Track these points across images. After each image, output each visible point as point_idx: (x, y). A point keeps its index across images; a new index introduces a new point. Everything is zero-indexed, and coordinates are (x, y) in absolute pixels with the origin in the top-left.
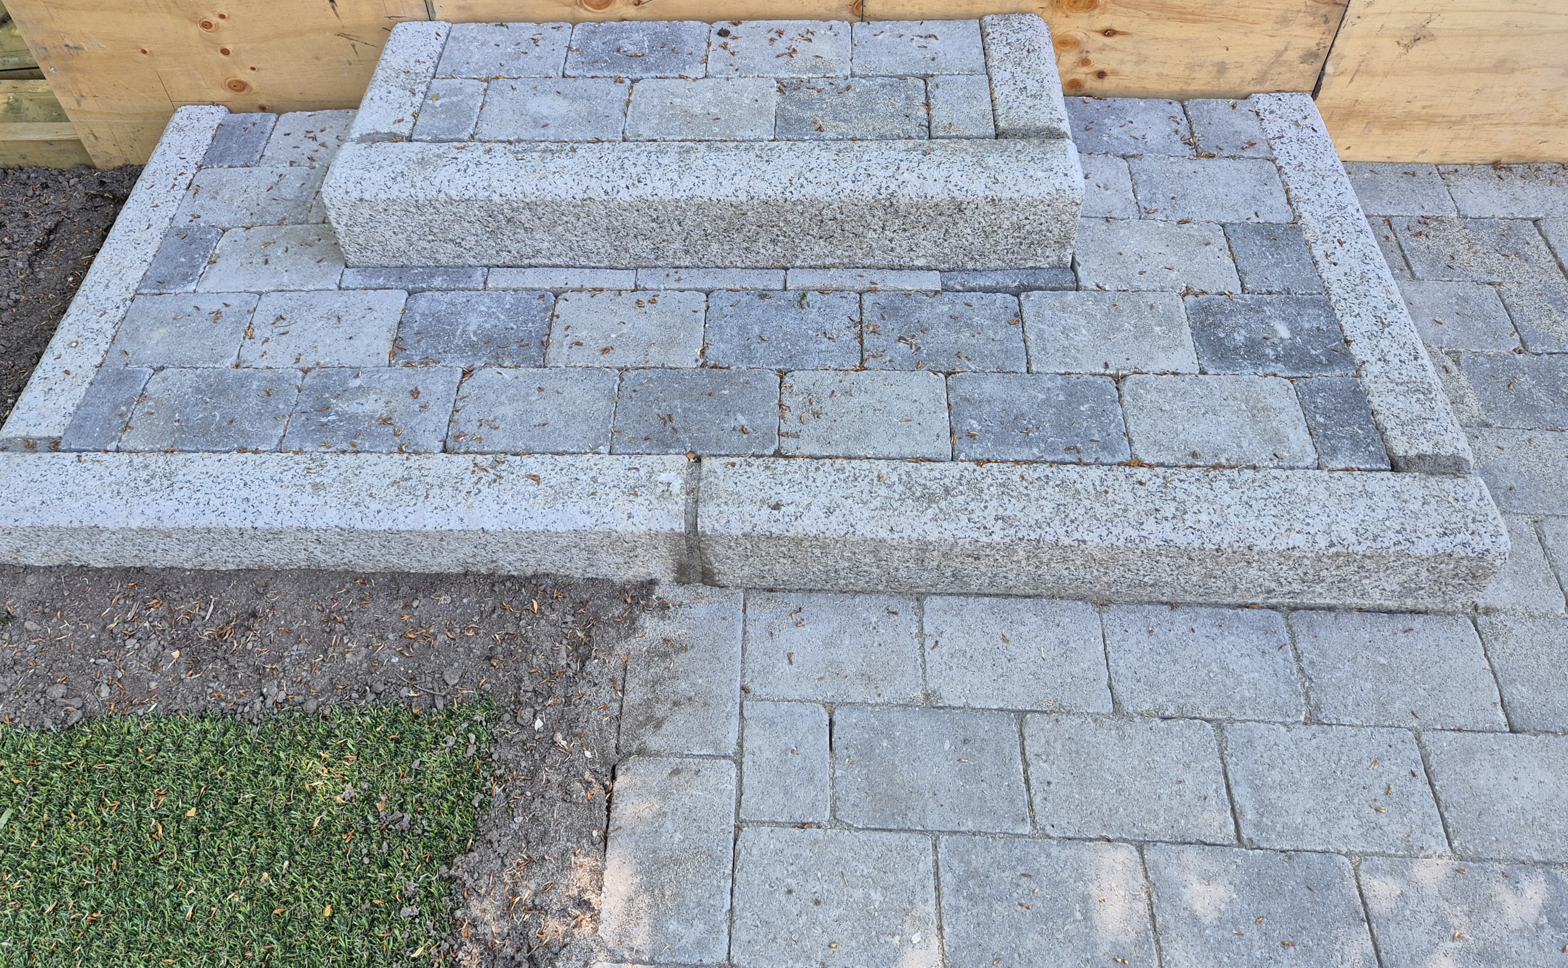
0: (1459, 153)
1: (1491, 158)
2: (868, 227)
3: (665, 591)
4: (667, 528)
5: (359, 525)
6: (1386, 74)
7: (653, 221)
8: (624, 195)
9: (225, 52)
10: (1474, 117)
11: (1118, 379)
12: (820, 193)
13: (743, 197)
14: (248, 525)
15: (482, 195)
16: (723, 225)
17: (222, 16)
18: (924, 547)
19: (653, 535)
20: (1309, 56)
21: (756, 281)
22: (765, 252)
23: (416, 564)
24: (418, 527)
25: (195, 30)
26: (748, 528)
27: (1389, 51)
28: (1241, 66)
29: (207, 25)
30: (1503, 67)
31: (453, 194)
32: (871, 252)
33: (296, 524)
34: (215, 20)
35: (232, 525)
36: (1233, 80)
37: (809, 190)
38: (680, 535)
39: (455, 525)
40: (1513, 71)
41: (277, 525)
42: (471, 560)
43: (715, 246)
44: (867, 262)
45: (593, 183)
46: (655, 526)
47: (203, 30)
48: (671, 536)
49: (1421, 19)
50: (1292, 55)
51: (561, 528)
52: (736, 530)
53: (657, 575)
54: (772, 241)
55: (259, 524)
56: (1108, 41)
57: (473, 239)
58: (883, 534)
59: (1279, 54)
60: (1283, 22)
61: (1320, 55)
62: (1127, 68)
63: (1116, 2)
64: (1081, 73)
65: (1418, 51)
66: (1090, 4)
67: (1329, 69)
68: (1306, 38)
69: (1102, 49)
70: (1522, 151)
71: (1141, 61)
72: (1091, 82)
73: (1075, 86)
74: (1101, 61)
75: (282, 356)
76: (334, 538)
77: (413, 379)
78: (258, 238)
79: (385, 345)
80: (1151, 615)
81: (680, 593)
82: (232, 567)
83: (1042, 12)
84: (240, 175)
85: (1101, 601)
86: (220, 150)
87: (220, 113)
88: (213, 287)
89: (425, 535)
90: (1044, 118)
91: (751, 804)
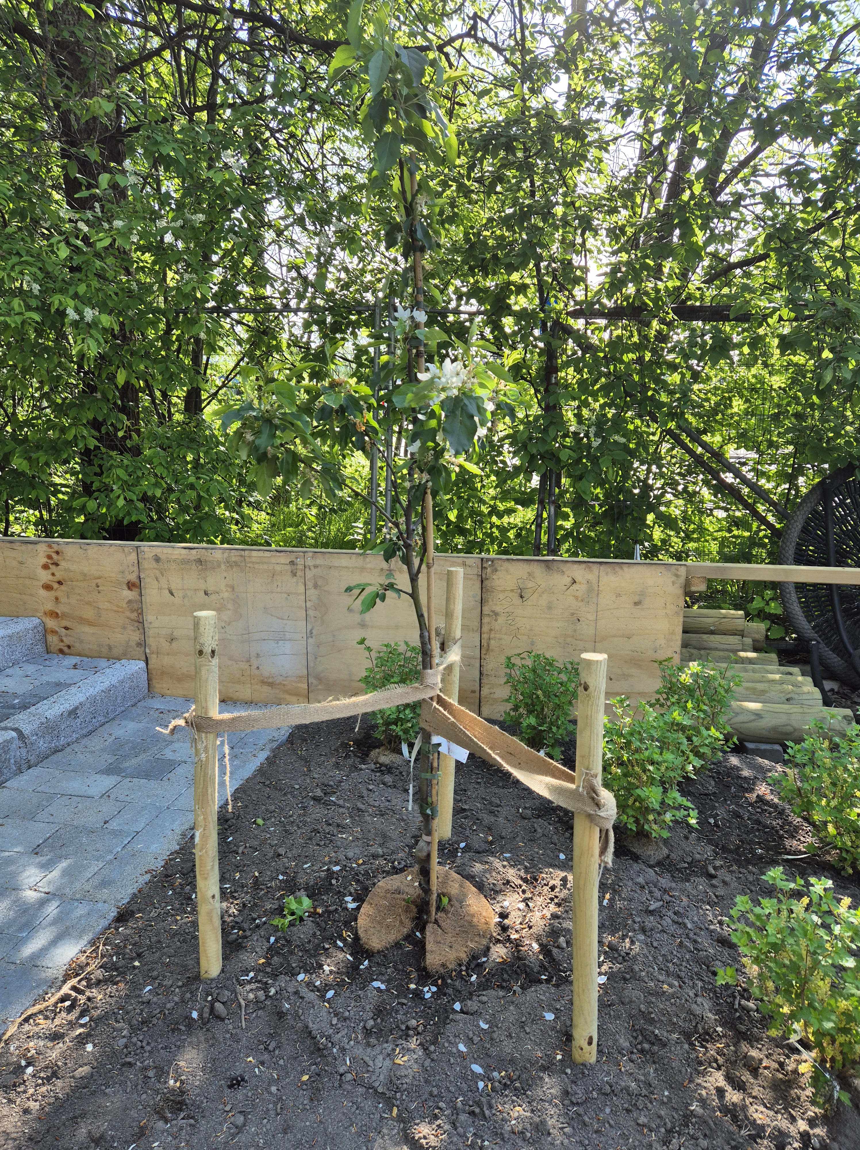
6: (168, 654)
20: (139, 644)
27: (165, 644)
28: (116, 646)
36: (113, 652)
49: (170, 631)
50: (133, 644)
56: (68, 632)
59: (128, 643)
60: (124, 628)
61: (142, 644)
62: (77, 645)
63: (65, 616)
64: (61, 645)
65: (174, 644)
66: (57, 615)
67: (148, 651)
68: (136, 636)
69: (66, 635)
70: (231, 695)
71: (81, 641)
72: (66, 649)
73: (61, 651)
74: (67, 641)
83: (41, 617)
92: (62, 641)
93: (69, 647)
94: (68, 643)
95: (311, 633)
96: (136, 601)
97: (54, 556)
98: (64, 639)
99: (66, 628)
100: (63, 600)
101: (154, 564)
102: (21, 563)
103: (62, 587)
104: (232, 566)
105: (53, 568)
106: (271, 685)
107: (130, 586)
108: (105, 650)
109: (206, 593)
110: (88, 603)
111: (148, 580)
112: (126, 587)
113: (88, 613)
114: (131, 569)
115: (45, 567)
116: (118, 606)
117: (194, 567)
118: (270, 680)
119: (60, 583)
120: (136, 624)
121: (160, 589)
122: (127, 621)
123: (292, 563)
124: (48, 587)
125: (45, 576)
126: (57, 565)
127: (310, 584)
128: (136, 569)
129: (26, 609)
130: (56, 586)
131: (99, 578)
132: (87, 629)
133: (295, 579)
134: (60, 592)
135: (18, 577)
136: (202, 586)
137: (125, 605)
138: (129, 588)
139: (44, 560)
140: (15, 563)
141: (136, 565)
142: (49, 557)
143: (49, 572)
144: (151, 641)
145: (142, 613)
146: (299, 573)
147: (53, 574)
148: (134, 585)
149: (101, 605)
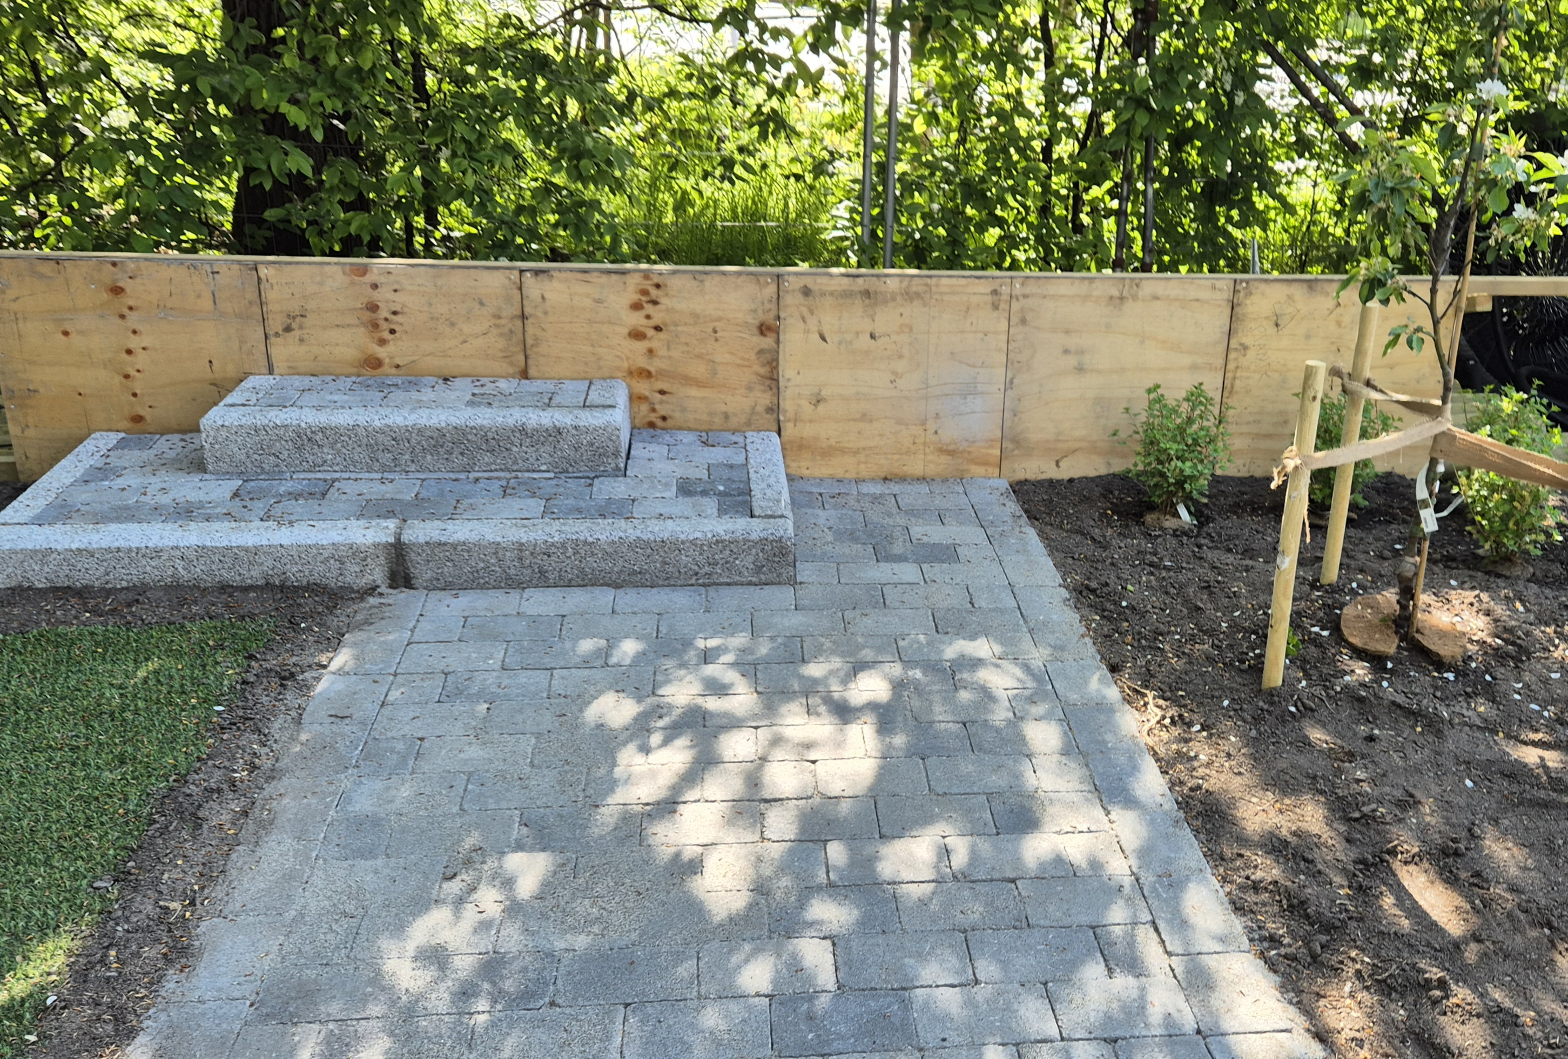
0: (864, 471)
1: (883, 475)
2: (512, 444)
3: (383, 589)
4: (384, 540)
5: (208, 544)
6: (811, 421)
7: (394, 439)
8: (377, 424)
9: (135, 395)
10: (864, 449)
11: (633, 501)
12: (485, 422)
13: (443, 425)
14: (143, 545)
15: (295, 423)
16: (433, 442)
17: (138, 371)
18: (521, 547)
19: (376, 545)
20: (769, 410)
21: (453, 476)
22: (458, 461)
23: (238, 578)
24: (243, 544)
25: (118, 379)
26: (428, 539)
27: (807, 409)
28: (736, 415)
29: (127, 377)
30: (865, 417)
31: (277, 422)
32: (515, 462)
33: (171, 544)
34: (133, 373)
35: (133, 545)
36: (734, 422)
37: (479, 421)
38: (391, 545)
39: (265, 542)
40: (871, 421)
41: (160, 545)
42: (270, 572)
43: (429, 457)
44: (515, 468)
45: (360, 418)
46: (377, 540)
47: (124, 381)
48: (388, 546)
49: (816, 390)
50: (760, 409)
51: (325, 542)
52: (422, 540)
53: (379, 582)
54: (462, 454)
55: (150, 545)
56: (664, 397)
57: (286, 453)
58: (499, 539)
59: (753, 408)
60: (750, 389)
61: (774, 409)
62: (677, 414)
63: (662, 374)
64: (653, 417)
65: (821, 408)
66: (649, 375)
67: (781, 418)
68: (765, 399)
69: (661, 402)
70: (896, 471)
71: (684, 410)
72: (659, 423)
73: (652, 425)
74: (662, 410)
75: (165, 499)
76: (192, 555)
77: (244, 503)
78: (148, 468)
79: (228, 495)
80: (641, 590)
81: (391, 591)
82: (124, 584)
83: (624, 378)
84: (136, 453)
85: (617, 586)
86: (121, 445)
87: (122, 435)
88: (121, 483)
89: (247, 550)
90: (609, 402)
91: (415, 638)
92: (654, 410)
93: (664, 418)
94: (663, 413)
95: (1011, 382)
96: (770, 351)
97: (654, 292)
98: (657, 407)
99: (662, 392)
100: (663, 352)
101: (799, 298)
102: (599, 301)
103: (661, 335)
104: (911, 299)
105: (649, 309)
106: (951, 453)
107: (763, 329)
108: (718, 420)
109: (872, 336)
110: (700, 356)
111: (790, 321)
112: (756, 331)
113: (698, 369)
114: (767, 306)
115: (637, 307)
116: (743, 358)
117: (858, 302)
118: (952, 448)
119: (658, 329)
120: (768, 382)
121: (807, 331)
122: (754, 378)
123: (995, 292)
124: (637, 335)
125: (636, 320)
126: (655, 303)
127: (1014, 320)
128: (774, 306)
129: (600, 368)
130: (651, 333)
131: (719, 319)
132: (693, 392)
133: (995, 314)
134: (657, 341)
135: (590, 322)
136: (867, 326)
137: (753, 356)
138: (762, 333)
139: (636, 297)
140: (587, 303)
141: (775, 300)
142: (645, 292)
143: (642, 314)
144: (788, 404)
145: (776, 367)
146: (1003, 306)
147: (648, 317)
148: (769, 328)
149: (718, 358)
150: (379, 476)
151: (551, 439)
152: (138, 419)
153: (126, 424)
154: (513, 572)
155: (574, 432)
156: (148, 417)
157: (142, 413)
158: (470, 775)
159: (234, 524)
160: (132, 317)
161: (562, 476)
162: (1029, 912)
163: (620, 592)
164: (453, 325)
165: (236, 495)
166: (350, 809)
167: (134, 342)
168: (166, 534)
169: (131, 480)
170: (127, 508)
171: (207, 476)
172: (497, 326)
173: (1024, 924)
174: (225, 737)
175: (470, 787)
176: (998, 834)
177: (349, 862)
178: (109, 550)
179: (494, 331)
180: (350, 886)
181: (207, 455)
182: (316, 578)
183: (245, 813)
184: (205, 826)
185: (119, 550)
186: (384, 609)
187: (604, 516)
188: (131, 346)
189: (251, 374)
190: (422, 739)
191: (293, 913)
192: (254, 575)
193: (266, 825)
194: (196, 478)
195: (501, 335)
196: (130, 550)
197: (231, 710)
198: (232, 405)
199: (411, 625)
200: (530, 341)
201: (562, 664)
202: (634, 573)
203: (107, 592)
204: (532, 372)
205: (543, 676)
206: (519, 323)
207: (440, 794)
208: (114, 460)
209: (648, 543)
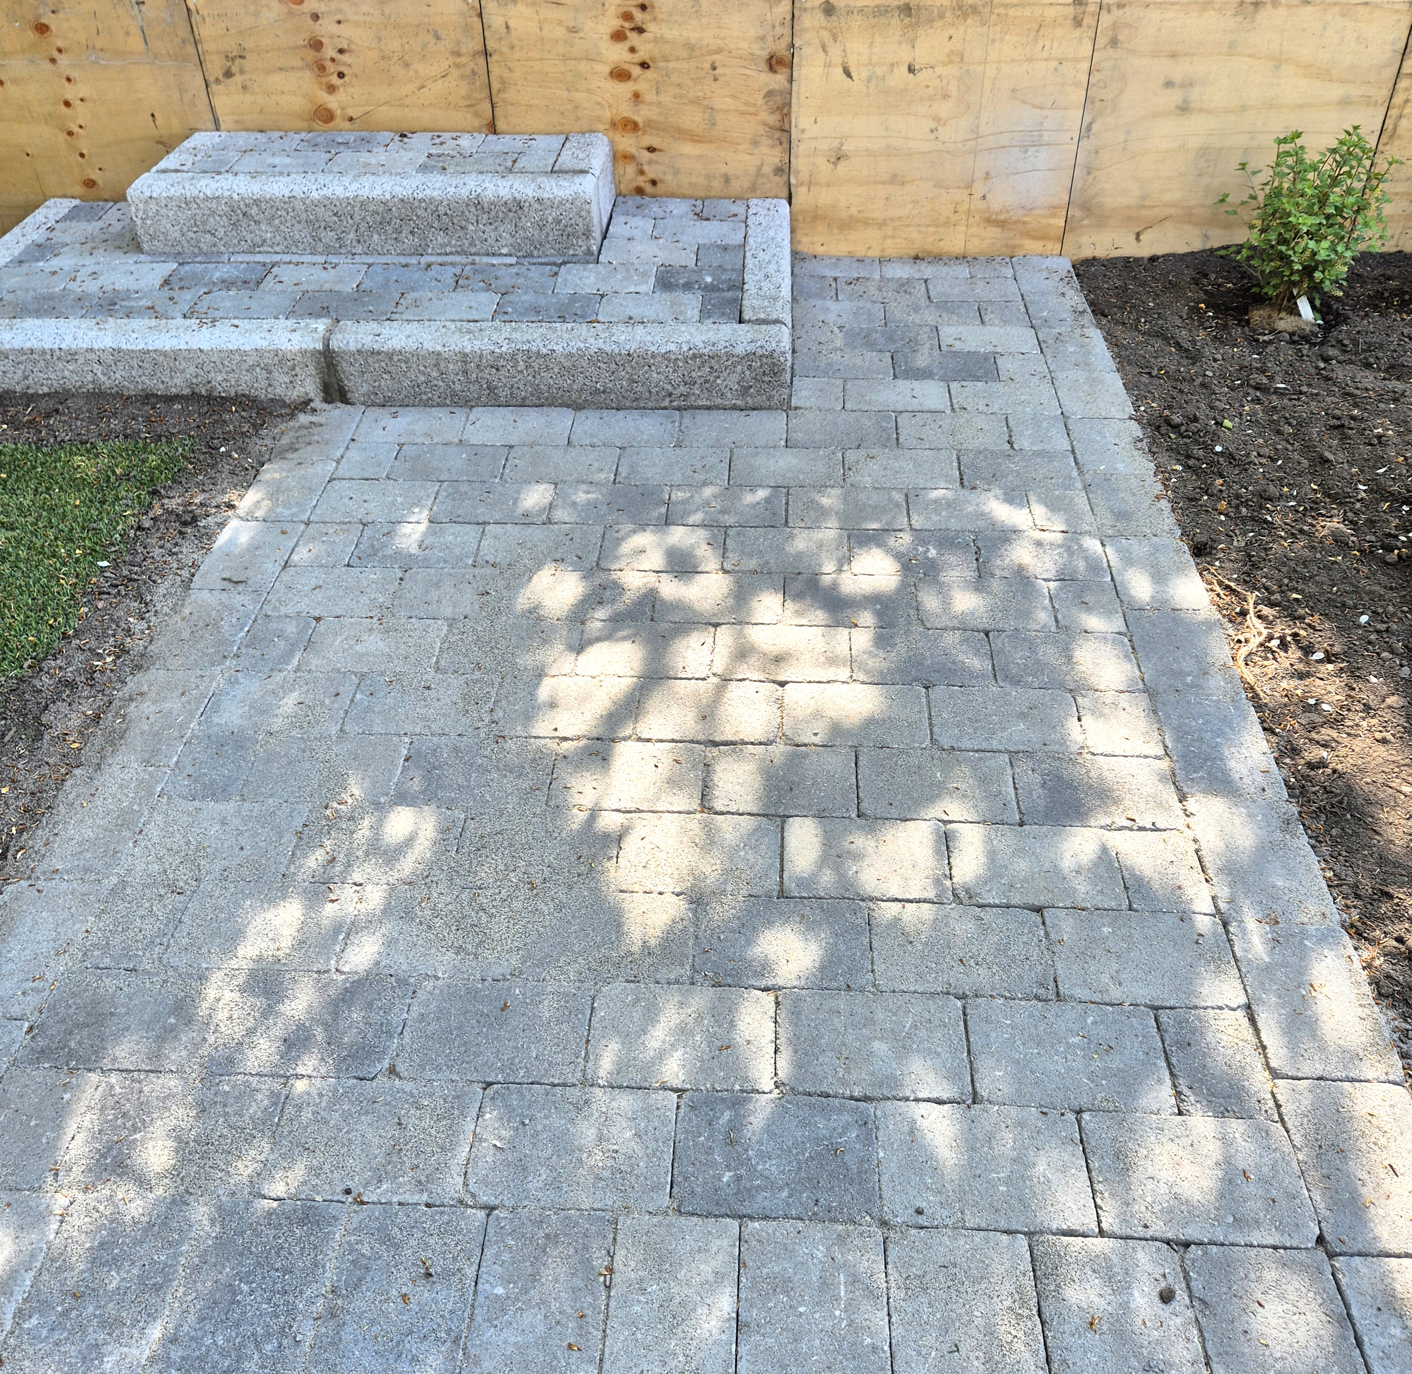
0: (892, 248)
1: (913, 253)
2: (467, 220)
3: (317, 404)
4: (311, 347)
5: (124, 347)
6: (828, 185)
7: (335, 215)
8: (315, 195)
9: (82, 155)
10: (892, 220)
11: (602, 296)
12: (435, 194)
13: (388, 197)
14: (56, 346)
15: (227, 194)
16: (379, 219)
17: (81, 127)
18: (464, 358)
19: (304, 353)
20: (779, 171)
21: (403, 260)
22: (410, 241)
23: (161, 386)
24: (160, 347)
25: (62, 137)
26: (359, 346)
27: (824, 168)
28: (737, 178)
29: (70, 133)
30: (895, 179)
31: (208, 193)
32: (472, 244)
33: (85, 346)
34: (76, 129)
35: (46, 347)
36: (736, 186)
37: (428, 192)
38: (319, 352)
39: (183, 347)
40: (903, 184)
41: (74, 347)
42: (194, 381)
43: (376, 236)
44: (473, 250)
45: (296, 187)
46: (304, 346)
47: (68, 138)
48: (315, 353)
49: (836, 143)
50: (767, 170)
51: (247, 348)
52: (353, 347)
53: (312, 395)
54: (411, 232)
55: (63, 346)
56: (653, 156)
57: (222, 230)
58: (439, 348)
59: (759, 169)
60: (755, 143)
61: (784, 170)
62: (669, 178)
63: (650, 125)
64: (641, 181)
65: (842, 167)
66: (635, 126)
67: (793, 181)
68: (773, 157)
69: (650, 162)
70: (930, 247)
71: (676, 172)
72: (648, 188)
73: (640, 191)
74: (652, 172)
75: (92, 287)
76: (110, 360)
77: (172, 294)
78: (88, 246)
79: (158, 282)
80: (605, 412)
81: (326, 406)
82: (46, 390)
83: (605, 132)
84: (83, 225)
85: (578, 407)
86: (72, 215)
87: (76, 202)
88: (54, 263)
89: (165, 354)
90: (581, 166)
91: (340, 473)
92: (642, 172)
93: (654, 183)
94: (652, 175)
95: (1088, 130)
96: (781, 92)
97: (638, 15)
98: (646, 168)
99: (651, 149)
100: (650, 96)
101: (820, 19)
102: (573, 30)
103: (649, 74)
104: (965, 16)
105: (633, 37)
106: (1002, 224)
107: (774, 63)
108: (717, 184)
109: (911, 70)
110: (694, 102)
111: (807, 51)
112: (764, 66)
113: (692, 119)
114: (779, 31)
115: (618, 36)
116: (747, 103)
117: (895, 21)
118: (1002, 217)
119: (644, 65)
120: (777, 134)
121: (828, 65)
122: (761, 130)
123: (1079, 2)
124: (620, 75)
125: (618, 54)
126: (640, 30)
127: (1101, 41)
128: (787, 31)
129: (578, 119)
130: (636, 71)
131: (719, 51)
132: (688, 148)
133: (1078, 33)
134: (644, 82)
135: (565, 58)
136: (905, 55)
137: (760, 101)
138: (772, 69)
139: (616, 23)
140: (560, 32)
141: (788, 23)
142: (628, 16)
143: (625, 45)
144: (800, 163)
145: (788, 115)
146: (1088, 21)
147: (632, 50)
148: (780, 62)
149: (717, 103)
150: (320, 259)
151: (511, 215)
152: (90, 184)
153: (80, 190)
154: (458, 387)
155: (537, 206)
156: (100, 182)
157: (93, 176)
158: (363, 676)
159: (153, 322)
160: (63, 60)
161: (526, 261)
162: (1060, 972)
163: (581, 414)
164: (407, 65)
165: (166, 282)
166: (216, 720)
167: (70, 92)
168: (80, 333)
169: (64, 262)
170: (51, 297)
171: (142, 257)
172: (457, 66)
173: (1051, 995)
174: (100, 605)
175: (358, 696)
176: (1021, 824)
177: (197, 803)
178: (21, 351)
179: (455, 73)
180: (188, 843)
181: (140, 232)
182: (243, 389)
183: (96, 719)
184: (47, 737)
185: (32, 351)
186: (315, 430)
187: (563, 319)
188: (69, 96)
189: (197, 130)
190: (318, 619)
191: (114, 880)
192: (178, 384)
193: (116, 739)
194: (131, 259)
195: (462, 76)
196: (44, 352)
197: (116, 566)
198: (164, 171)
199: (338, 454)
200: (495, 86)
201: (497, 516)
202: (597, 392)
203: (29, 398)
204: (501, 125)
205: (471, 533)
206: (481, 60)
207: (322, 704)
208: (58, 236)
209: (611, 357)
